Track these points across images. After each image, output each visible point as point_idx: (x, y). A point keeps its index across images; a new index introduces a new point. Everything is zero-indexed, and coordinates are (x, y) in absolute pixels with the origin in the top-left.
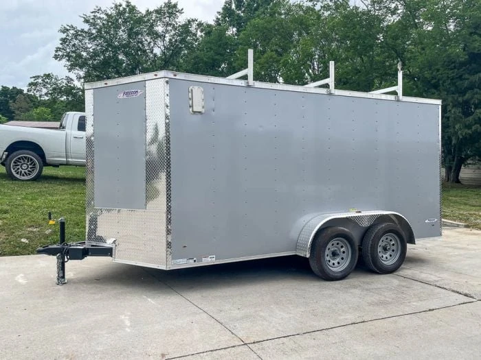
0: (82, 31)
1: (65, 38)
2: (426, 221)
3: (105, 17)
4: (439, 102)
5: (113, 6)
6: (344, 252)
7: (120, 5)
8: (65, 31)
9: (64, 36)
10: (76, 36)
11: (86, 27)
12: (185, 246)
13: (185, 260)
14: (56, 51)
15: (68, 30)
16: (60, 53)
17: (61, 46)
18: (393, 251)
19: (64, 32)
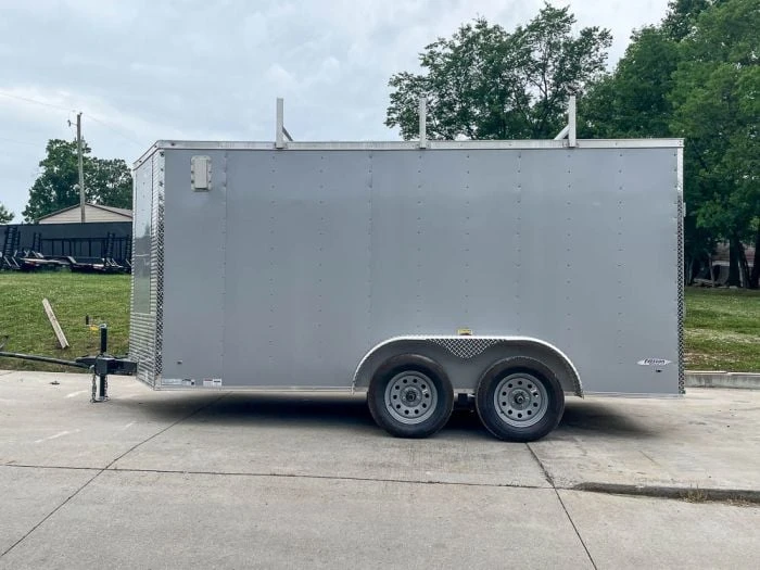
0: (420, 79)
1: (398, 93)
2: (642, 363)
3: (451, 52)
4: (679, 143)
5: (458, 31)
6: (427, 396)
7: (469, 29)
8: (396, 82)
9: (395, 90)
10: (410, 87)
11: (426, 72)
12: (179, 363)
13: (179, 380)
14: (389, 114)
15: (400, 80)
16: (395, 116)
17: (393, 105)
18: (535, 405)
19: (395, 85)
